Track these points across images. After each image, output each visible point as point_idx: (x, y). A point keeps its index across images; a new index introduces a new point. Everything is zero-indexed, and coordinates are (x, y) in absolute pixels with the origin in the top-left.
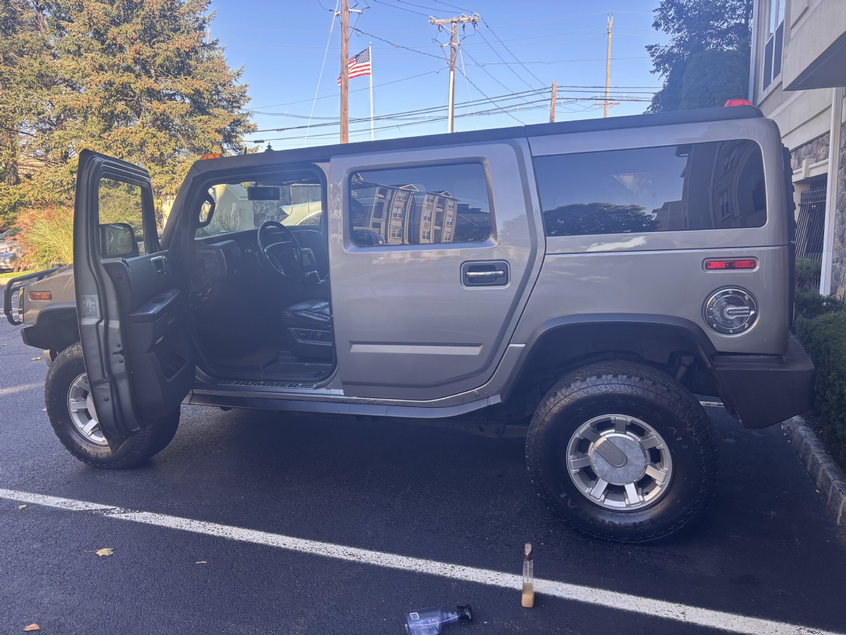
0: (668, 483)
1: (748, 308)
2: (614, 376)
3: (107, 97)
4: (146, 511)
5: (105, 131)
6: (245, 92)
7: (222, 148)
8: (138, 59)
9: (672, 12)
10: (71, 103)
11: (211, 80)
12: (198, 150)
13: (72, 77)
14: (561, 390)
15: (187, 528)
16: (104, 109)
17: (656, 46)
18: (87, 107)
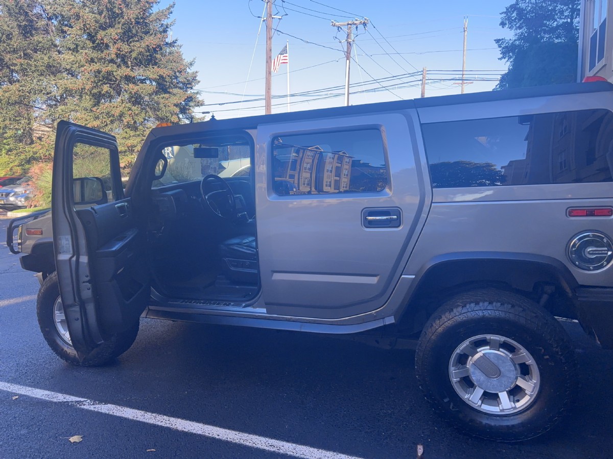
0: (536, 393)
1: (606, 249)
2: (489, 303)
3: (96, 82)
4: (110, 403)
5: (95, 106)
6: (195, 77)
7: (179, 118)
8: (119, 54)
9: (514, 14)
10: (70, 86)
11: (171, 68)
12: (161, 119)
13: (72, 67)
14: (445, 313)
15: (141, 419)
16: (94, 90)
17: (502, 39)
18: (82, 89)
